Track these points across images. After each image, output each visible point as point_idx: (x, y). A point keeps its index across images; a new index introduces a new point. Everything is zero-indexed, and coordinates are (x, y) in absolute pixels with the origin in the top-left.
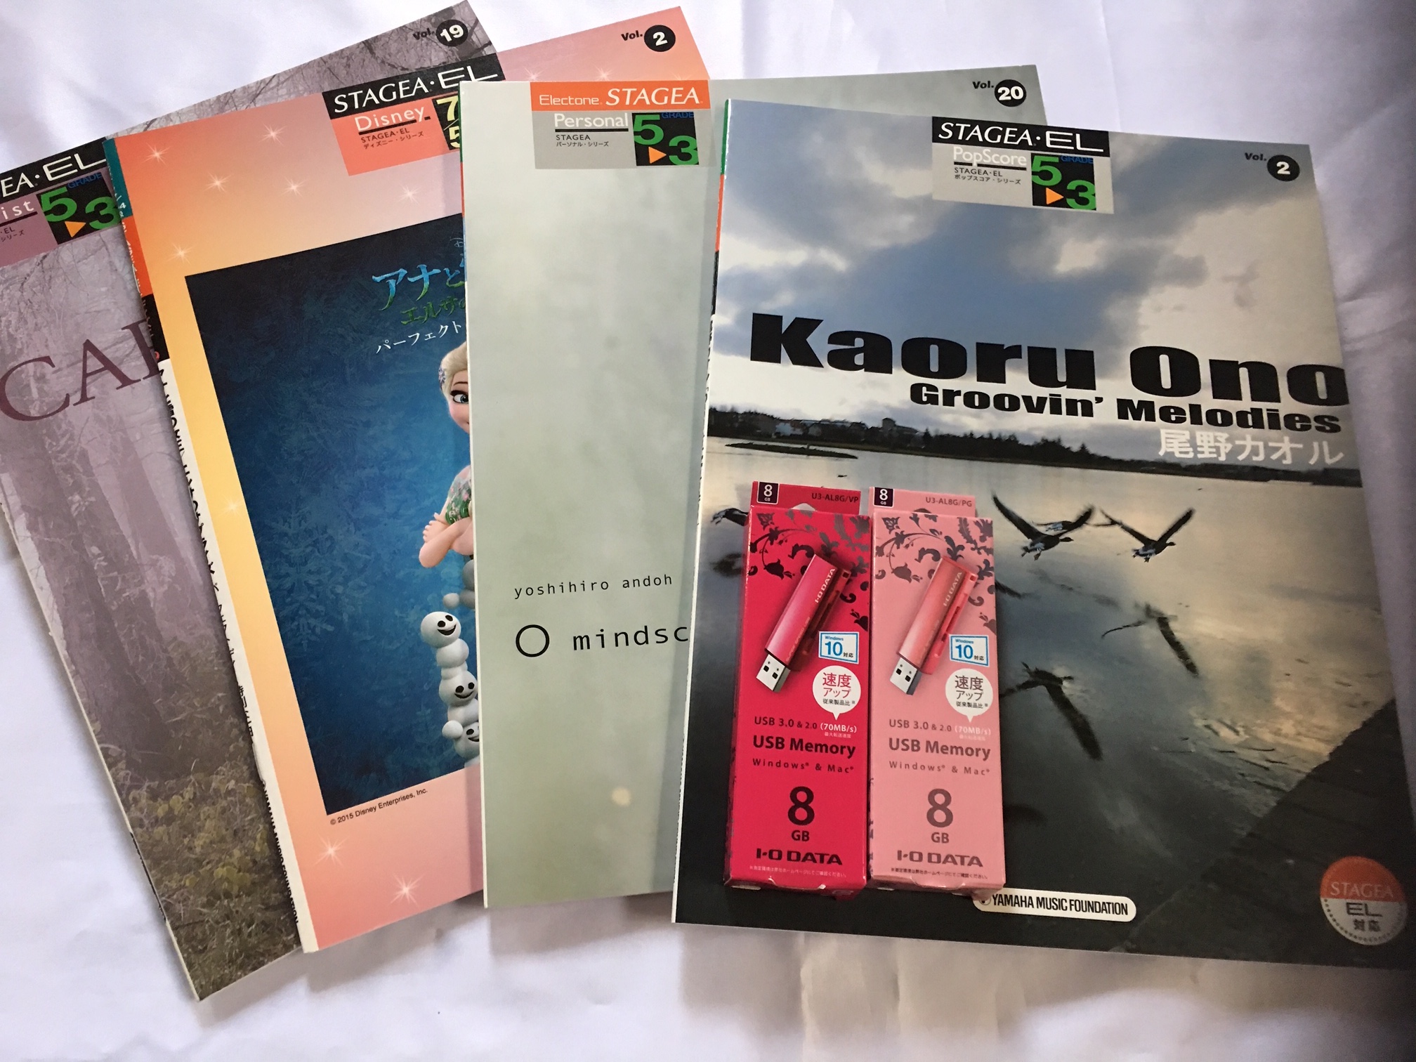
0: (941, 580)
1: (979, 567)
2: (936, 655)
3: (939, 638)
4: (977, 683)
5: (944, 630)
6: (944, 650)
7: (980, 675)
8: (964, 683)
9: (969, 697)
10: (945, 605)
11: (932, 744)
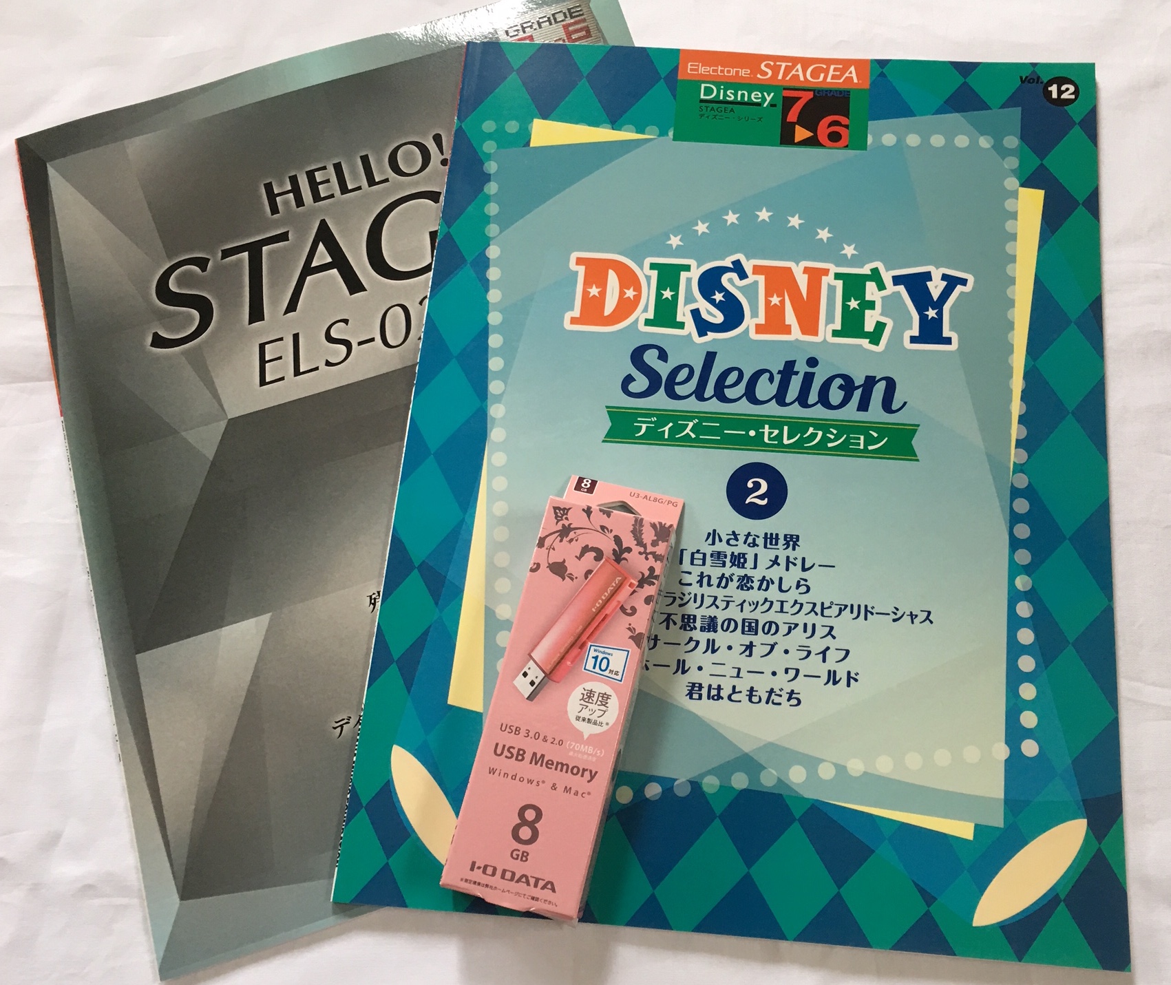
0: (597, 582)
1: (643, 574)
2: (569, 663)
3: (577, 644)
4: (605, 698)
5: (584, 638)
6: (579, 659)
7: (609, 691)
8: (589, 697)
9: (591, 712)
10: (594, 610)
11: (538, 757)
